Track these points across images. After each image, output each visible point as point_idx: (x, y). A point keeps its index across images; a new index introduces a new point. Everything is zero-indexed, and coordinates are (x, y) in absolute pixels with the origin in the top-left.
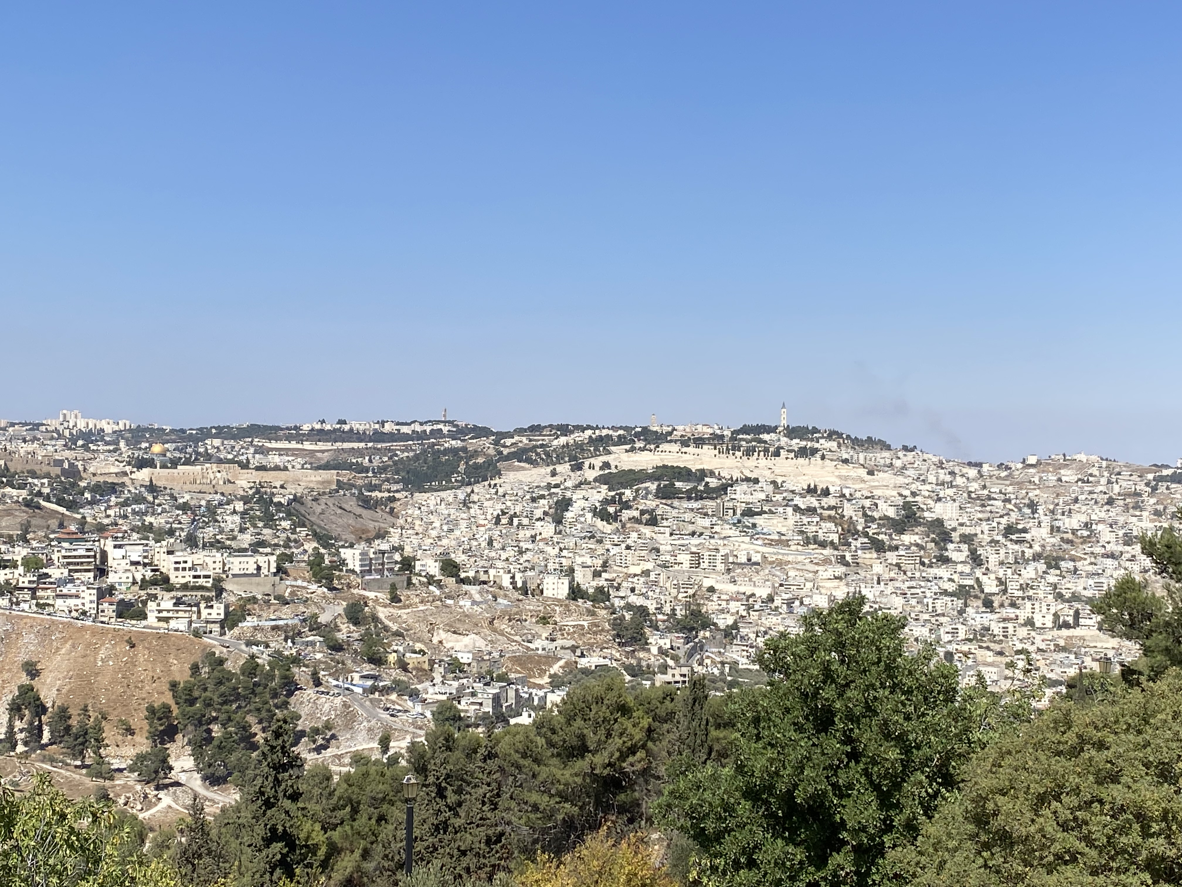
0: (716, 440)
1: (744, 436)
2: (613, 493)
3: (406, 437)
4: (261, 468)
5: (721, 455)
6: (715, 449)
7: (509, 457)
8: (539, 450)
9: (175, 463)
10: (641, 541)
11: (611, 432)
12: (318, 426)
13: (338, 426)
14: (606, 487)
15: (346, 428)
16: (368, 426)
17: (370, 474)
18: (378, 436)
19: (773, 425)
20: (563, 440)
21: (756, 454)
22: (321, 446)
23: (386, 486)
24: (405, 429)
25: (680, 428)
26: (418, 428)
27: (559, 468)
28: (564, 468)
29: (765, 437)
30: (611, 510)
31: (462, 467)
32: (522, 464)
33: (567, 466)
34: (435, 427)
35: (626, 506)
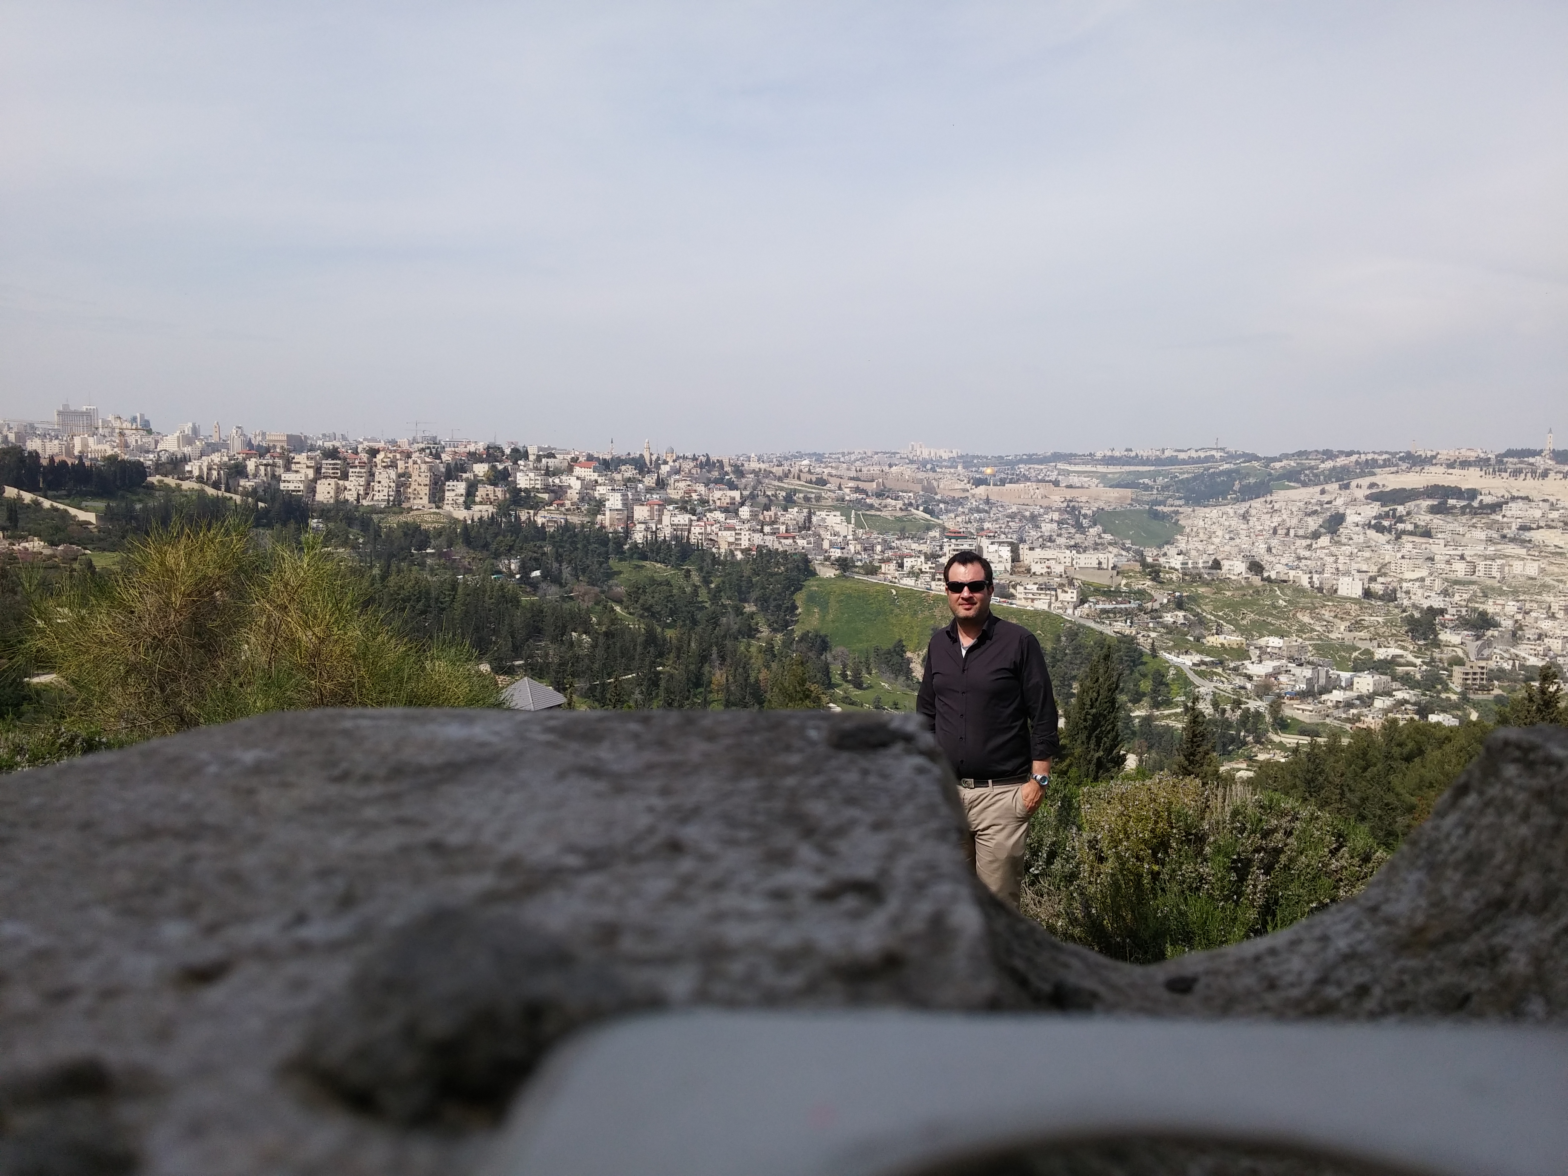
0: (1482, 463)
1: (1511, 460)
2: (1387, 509)
3: (1184, 462)
4: (1070, 487)
5: (1487, 476)
6: (1481, 470)
7: (1281, 477)
8: (1307, 472)
9: (1003, 482)
10: (1415, 551)
11: (1376, 456)
12: (1109, 453)
13: (1126, 453)
14: (1379, 503)
15: (1133, 454)
16: (1150, 453)
17: (1155, 492)
18: (1158, 461)
19: (1538, 449)
20: (1329, 464)
21: (1523, 475)
22: (1112, 469)
23: (1170, 501)
24: (1182, 456)
25: (1445, 452)
26: (1194, 455)
27: (1327, 487)
28: (1333, 487)
29: (1531, 460)
30: (1386, 523)
31: (1237, 486)
32: (1292, 484)
33: (1336, 486)
34: (1208, 454)
35: (1400, 520)
